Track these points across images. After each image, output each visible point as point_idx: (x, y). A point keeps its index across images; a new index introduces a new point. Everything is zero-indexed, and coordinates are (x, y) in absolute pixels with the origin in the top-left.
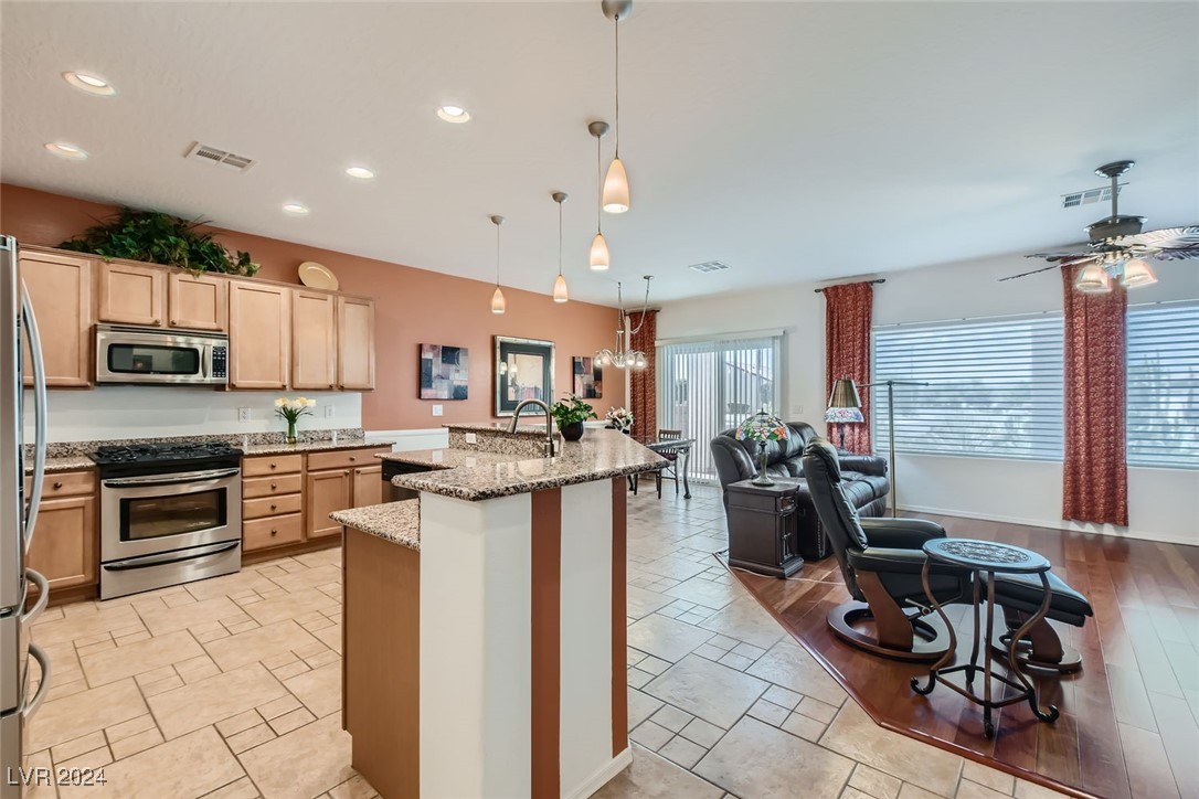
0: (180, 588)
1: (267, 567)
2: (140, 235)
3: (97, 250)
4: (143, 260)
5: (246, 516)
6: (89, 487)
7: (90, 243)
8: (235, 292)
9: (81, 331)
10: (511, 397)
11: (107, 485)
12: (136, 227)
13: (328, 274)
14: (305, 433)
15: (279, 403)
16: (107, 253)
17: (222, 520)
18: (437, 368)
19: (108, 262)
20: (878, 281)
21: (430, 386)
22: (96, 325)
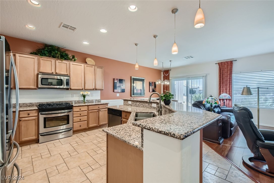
0: (58, 140)
1: (79, 135)
2: (49, 51)
3: (39, 54)
4: (49, 57)
5: (74, 122)
6: (36, 114)
7: (37, 53)
8: (71, 65)
9: (35, 75)
10: (135, 92)
11: (40, 114)
12: (48, 49)
13: (93, 61)
14: (87, 100)
15: (81, 93)
16: (41, 55)
17: (68, 123)
18: (118, 84)
19: (41, 57)
20: (235, 61)
21: (116, 89)
22: (38, 73)
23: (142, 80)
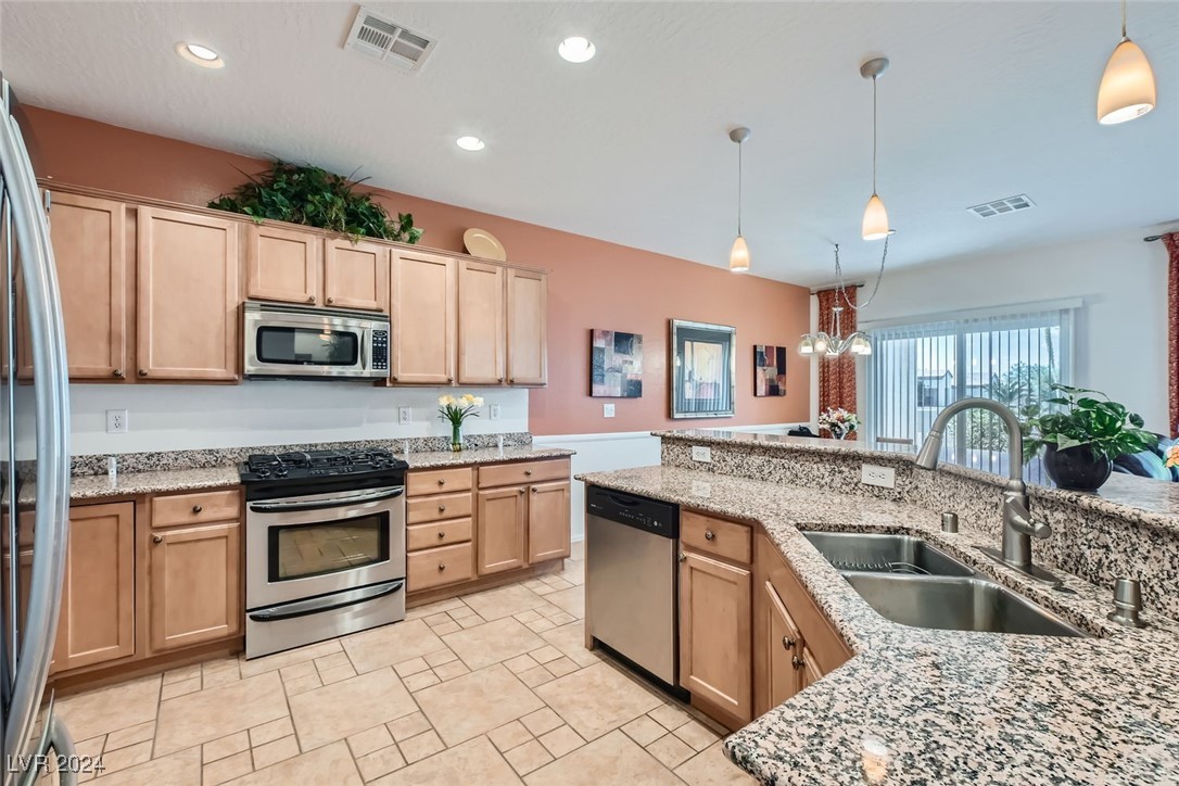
0: (334, 645)
1: (433, 612)
2: (293, 191)
3: (245, 209)
4: (296, 222)
5: (411, 547)
6: (233, 511)
7: (238, 202)
8: (397, 262)
9: (228, 310)
10: (689, 393)
11: (252, 508)
12: (289, 183)
13: (495, 243)
14: (468, 438)
15: (444, 401)
16: (255, 213)
17: (384, 554)
18: (611, 358)
19: (257, 224)
21: (602, 381)
22: (244, 303)
23: (723, 338)
